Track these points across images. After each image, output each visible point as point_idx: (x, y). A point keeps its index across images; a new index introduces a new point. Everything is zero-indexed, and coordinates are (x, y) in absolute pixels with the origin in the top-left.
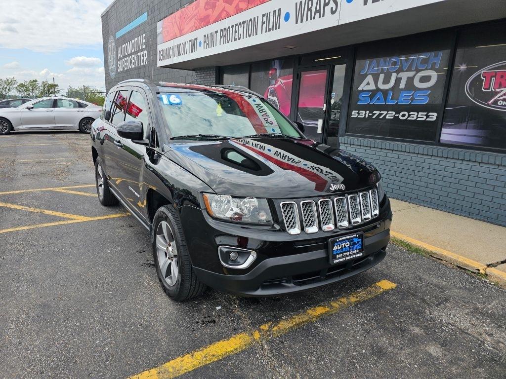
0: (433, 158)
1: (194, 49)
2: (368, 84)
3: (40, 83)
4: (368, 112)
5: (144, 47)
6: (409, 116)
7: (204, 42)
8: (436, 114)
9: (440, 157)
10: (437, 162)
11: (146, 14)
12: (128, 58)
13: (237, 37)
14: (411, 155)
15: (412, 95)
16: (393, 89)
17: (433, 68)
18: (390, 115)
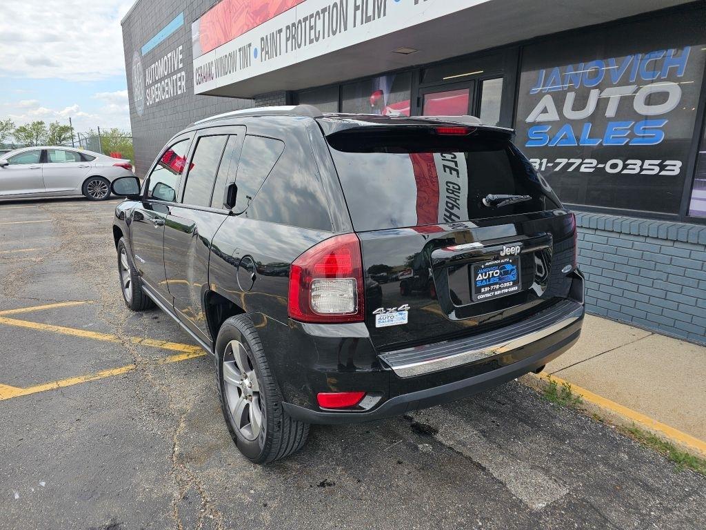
0: (677, 245)
1: (246, 63)
2: (545, 111)
3: (47, 127)
4: (545, 161)
5: (181, 66)
6: (625, 167)
7: (262, 50)
8: (679, 164)
9: (694, 244)
10: (686, 254)
11: (181, 16)
12: (159, 84)
13: (313, 37)
14: (632, 238)
15: (632, 128)
16: (592, 118)
17: (671, 77)
18: (588, 166)
